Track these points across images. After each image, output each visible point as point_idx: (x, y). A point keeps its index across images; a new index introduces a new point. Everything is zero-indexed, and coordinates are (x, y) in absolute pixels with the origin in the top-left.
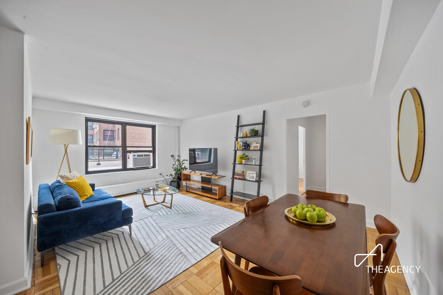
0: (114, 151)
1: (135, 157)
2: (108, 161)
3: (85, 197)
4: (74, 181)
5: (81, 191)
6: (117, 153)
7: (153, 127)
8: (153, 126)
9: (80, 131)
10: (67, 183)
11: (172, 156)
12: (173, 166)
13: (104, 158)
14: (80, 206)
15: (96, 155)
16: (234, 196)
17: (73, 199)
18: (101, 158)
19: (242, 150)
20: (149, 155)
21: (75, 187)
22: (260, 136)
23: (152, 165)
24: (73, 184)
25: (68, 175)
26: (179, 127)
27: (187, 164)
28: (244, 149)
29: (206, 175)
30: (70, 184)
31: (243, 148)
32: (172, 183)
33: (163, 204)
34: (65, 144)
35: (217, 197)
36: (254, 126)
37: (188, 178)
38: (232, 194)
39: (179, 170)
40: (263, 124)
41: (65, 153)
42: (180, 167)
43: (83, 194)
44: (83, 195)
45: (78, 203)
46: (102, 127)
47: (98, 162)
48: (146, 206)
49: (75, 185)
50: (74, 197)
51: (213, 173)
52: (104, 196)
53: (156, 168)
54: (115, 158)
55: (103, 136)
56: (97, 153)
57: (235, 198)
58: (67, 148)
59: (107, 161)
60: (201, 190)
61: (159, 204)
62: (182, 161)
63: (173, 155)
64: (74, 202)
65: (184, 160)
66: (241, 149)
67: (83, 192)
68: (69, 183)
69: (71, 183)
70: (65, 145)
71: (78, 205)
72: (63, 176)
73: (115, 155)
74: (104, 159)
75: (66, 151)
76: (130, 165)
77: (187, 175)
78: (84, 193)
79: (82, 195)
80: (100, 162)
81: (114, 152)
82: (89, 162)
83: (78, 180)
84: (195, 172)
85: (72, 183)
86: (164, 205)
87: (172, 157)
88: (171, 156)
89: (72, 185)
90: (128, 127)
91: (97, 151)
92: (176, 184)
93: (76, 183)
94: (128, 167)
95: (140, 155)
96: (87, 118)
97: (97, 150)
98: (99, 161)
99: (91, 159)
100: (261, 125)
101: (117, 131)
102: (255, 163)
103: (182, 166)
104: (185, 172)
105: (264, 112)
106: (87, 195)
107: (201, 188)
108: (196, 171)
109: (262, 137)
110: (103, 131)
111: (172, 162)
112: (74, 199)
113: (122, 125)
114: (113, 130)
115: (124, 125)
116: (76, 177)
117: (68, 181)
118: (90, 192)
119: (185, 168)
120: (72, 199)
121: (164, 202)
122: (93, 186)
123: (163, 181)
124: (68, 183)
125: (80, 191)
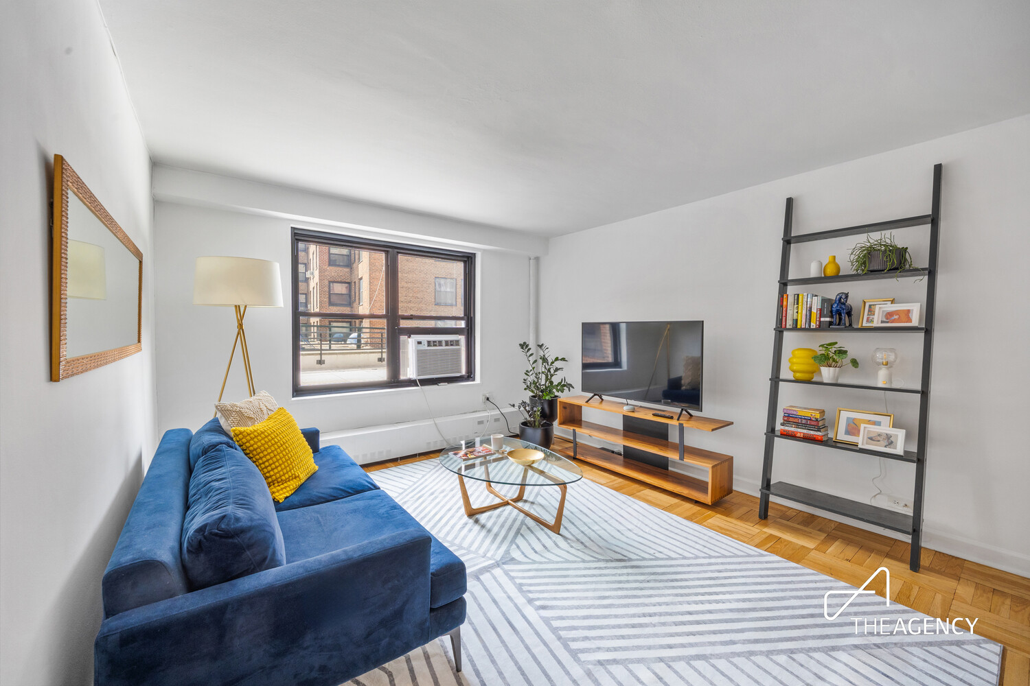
0: (351, 331)
1: (421, 347)
2: (341, 356)
3: (294, 484)
4: (258, 426)
5: (280, 462)
6: (359, 335)
7: (468, 260)
8: (468, 257)
9: (277, 267)
10: (238, 435)
11: (524, 346)
12: (526, 377)
13: (330, 347)
14: (274, 563)
15: (314, 338)
16: (772, 498)
17: (249, 529)
18: (325, 347)
19: (821, 328)
20: (457, 343)
21: (262, 448)
22: (916, 271)
23: (463, 372)
24: (256, 440)
25: (243, 405)
26: (537, 259)
27: (572, 373)
28: (831, 323)
29: (654, 415)
30: (248, 438)
31: (828, 319)
32: (529, 431)
33: (520, 504)
34: (237, 304)
35: (707, 499)
36: (887, 233)
37: (574, 417)
38: (767, 492)
39: (548, 390)
40: (934, 220)
41: (238, 334)
42: (547, 379)
43: (287, 472)
44: (287, 476)
45: (267, 548)
46: (326, 273)
47: (318, 358)
48: (472, 513)
49: (263, 442)
50: (251, 520)
51: (682, 410)
52: (349, 478)
53: (474, 380)
54: (355, 346)
55: (327, 296)
56: (316, 334)
57: (779, 507)
58: (242, 318)
59: (336, 354)
60: (622, 457)
61: (509, 508)
62: (553, 363)
63: (525, 343)
64: (250, 547)
65: (557, 359)
66: (813, 325)
67: (286, 467)
68: (244, 437)
69: (249, 435)
70: (237, 307)
71: (265, 559)
72: (229, 408)
73: (355, 341)
74: (330, 349)
75: (240, 326)
76: (410, 371)
77: (572, 406)
78: (290, 470)
79: (283, 478)
80: (323, 356)
81: (350, 334)
82: (301, 357)
83: (271, 424)
84: (601, 398)
85: (252, 436)
86: (527, 514)
87: (522, 348)
88: (520, 345)
89: (252, 442)
90: (401, 258)
91: (315, 331)
92: (538, 433)
93: (266, 437)
94: (402, 377)
95: (435, 342)
96: (296, 231)
97: (316, 328)
98: (321, 354)
99: (304, 349)
100: (927, 228)
101: (357, 282)
102: (890, 381)
103: (552, 376)
104: (564, 397)
105: (938, 169)
106: (298, 476)
107: (622, 451)
108: (604, 397)
109: (932, 272)
110: (327, 283)
111: (522, 363)
112: (252, 532)
113: (387, 252)
114: (348, 281)
115: (392, 251)
116: (265, 412)
117: (242, 429)
118: (307, 464)
119: (564, 385)
120: (242, 531)
121: (519, 498)
122: (312, 437)
123: (497, 420)
124: (241, 436)
125: (277, 464)
